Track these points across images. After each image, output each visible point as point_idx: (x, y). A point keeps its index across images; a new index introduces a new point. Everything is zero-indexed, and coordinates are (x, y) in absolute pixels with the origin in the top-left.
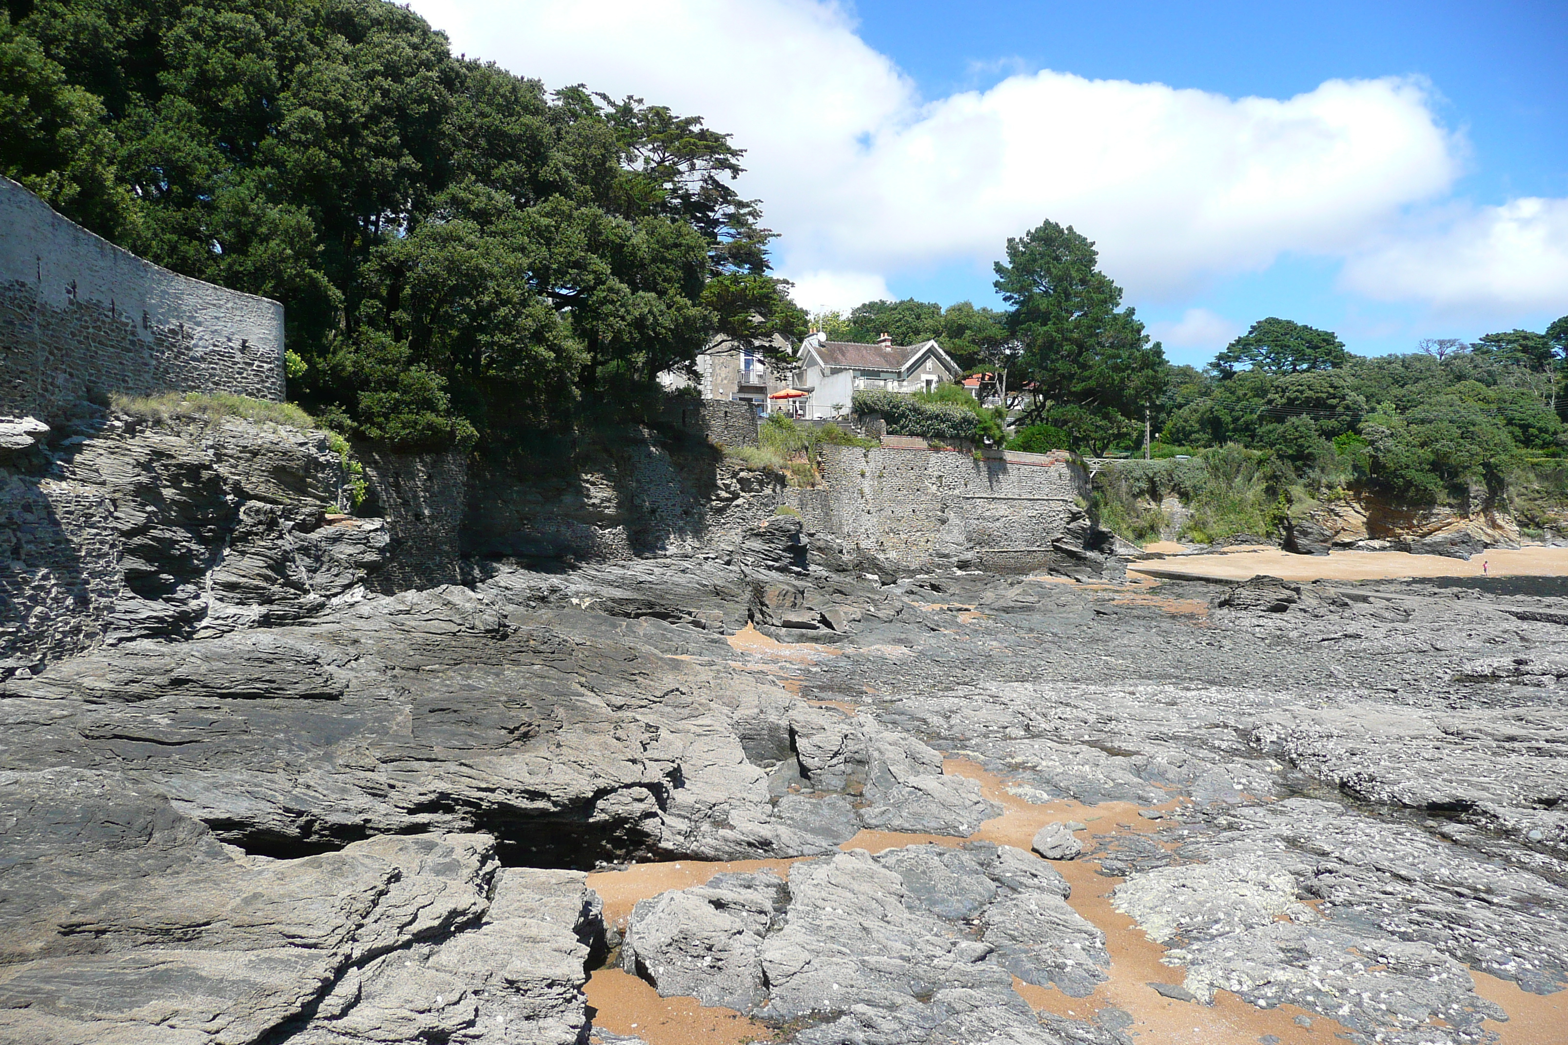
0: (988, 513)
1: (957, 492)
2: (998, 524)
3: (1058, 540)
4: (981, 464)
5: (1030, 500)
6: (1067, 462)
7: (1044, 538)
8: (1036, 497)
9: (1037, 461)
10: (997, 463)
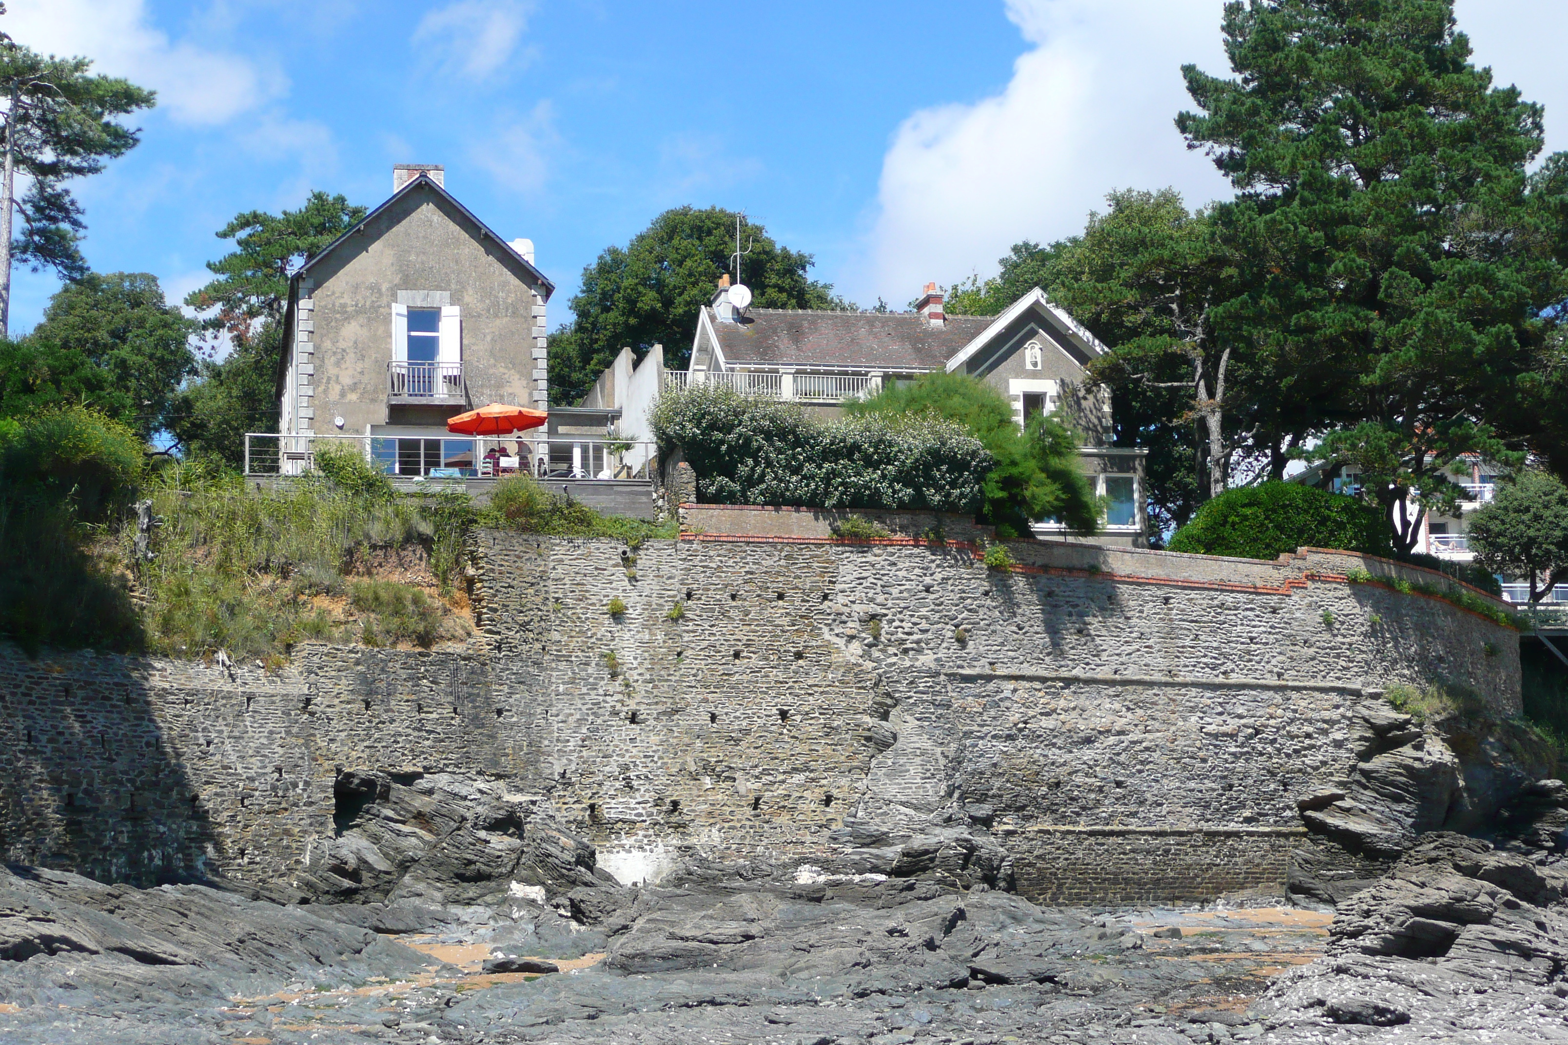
0: (1048, 723)
1: (927, 660)
2: (1088, 754)
3: (1322, 803)
4: (1020, 583)
5: (1214, 687)
6: (1353, 582)
7: (1271, 797)
8: (1235, 678)
9: (1235, 579)
10: (1079, 582)
